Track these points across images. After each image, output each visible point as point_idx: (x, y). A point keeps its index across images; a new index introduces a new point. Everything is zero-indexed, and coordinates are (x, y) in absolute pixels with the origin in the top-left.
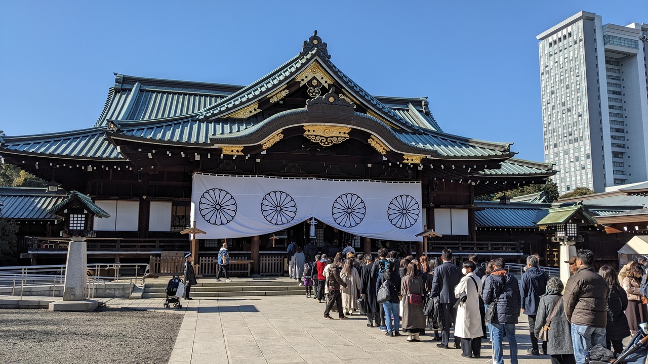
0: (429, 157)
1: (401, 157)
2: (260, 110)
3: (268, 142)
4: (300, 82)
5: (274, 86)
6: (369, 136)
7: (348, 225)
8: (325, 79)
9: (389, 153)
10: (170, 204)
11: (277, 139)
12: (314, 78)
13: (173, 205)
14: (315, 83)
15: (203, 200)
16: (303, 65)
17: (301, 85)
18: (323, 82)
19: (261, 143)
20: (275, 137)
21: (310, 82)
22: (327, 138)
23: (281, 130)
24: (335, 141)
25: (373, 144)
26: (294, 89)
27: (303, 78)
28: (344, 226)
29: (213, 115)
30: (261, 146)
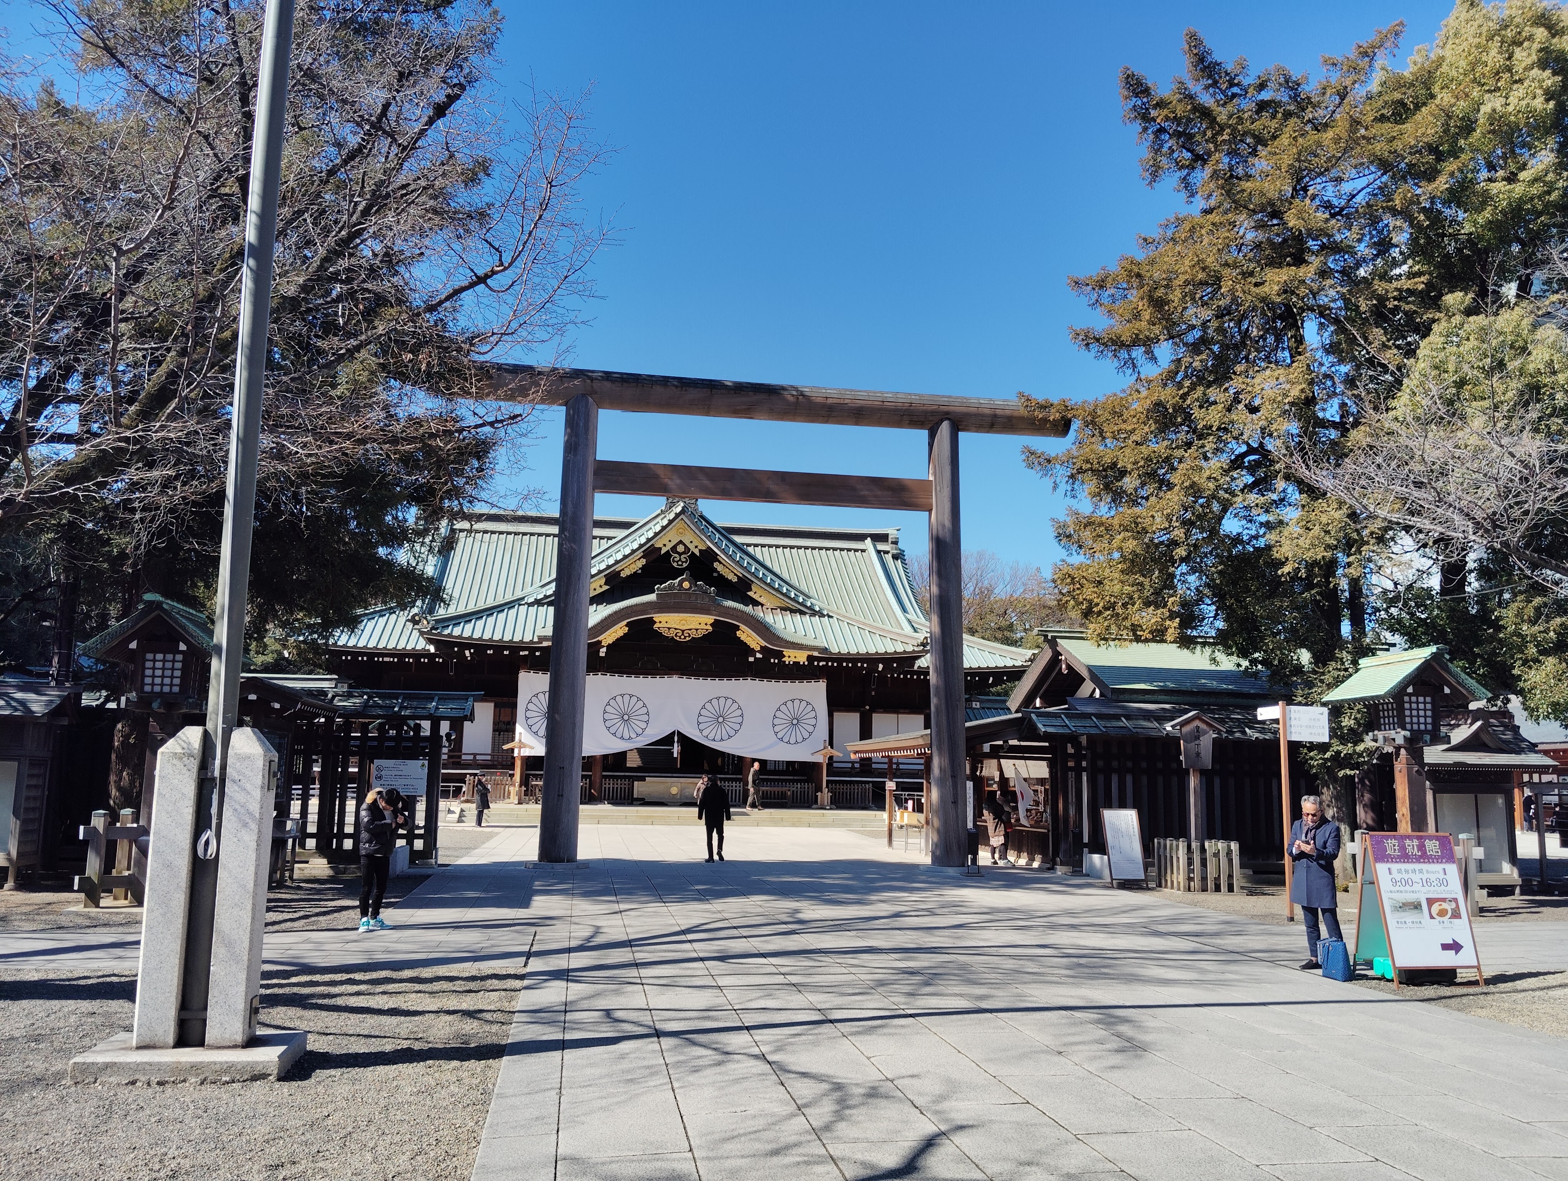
0: (816, 654)
1: (780, 655)
2: (606, 587)
3: (609, 637)
4: (660, 549)
5: (625, 557)
6: (737, 628)
7: (718, 737)
8: (695, 543)
9: (763, 650)
10: (492, 705)
11: (620, 633)
12: (681, 542)
13: (495, 707)
14: (681, 548)
15: (531, 706)
16: (664, 528)
17: (663, 552)
18: (691, 547)
19: (599, 638)
20: (619, 630)
21: (674, 548)
22: (683, 631)
23: (625, 622)
24: (694, 635)
25: (743, 637)
26: (654, 556)
27: (665, 544)
28: (714, 740)
29: (546, 597)
30: (600, 642)
